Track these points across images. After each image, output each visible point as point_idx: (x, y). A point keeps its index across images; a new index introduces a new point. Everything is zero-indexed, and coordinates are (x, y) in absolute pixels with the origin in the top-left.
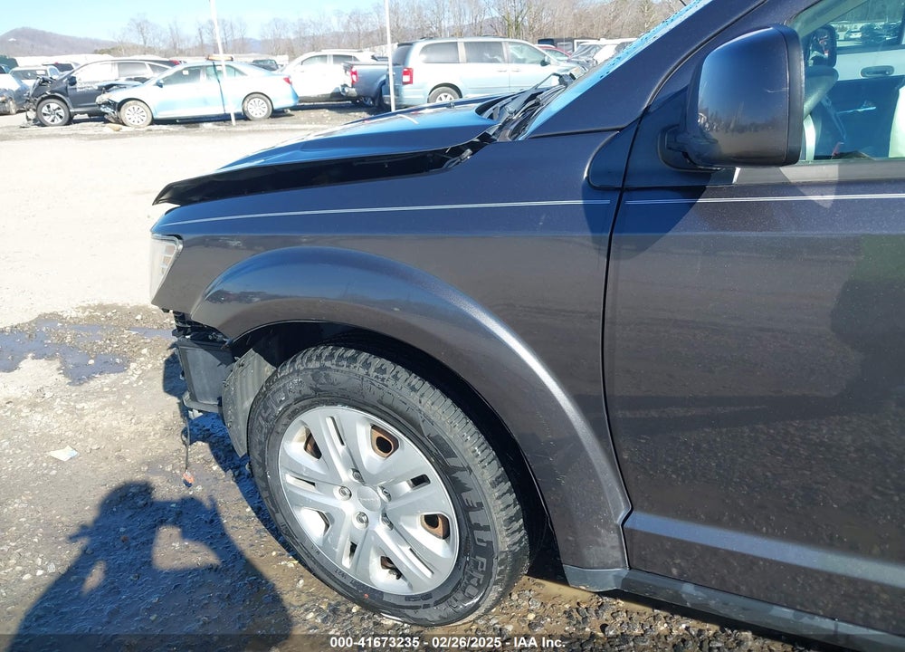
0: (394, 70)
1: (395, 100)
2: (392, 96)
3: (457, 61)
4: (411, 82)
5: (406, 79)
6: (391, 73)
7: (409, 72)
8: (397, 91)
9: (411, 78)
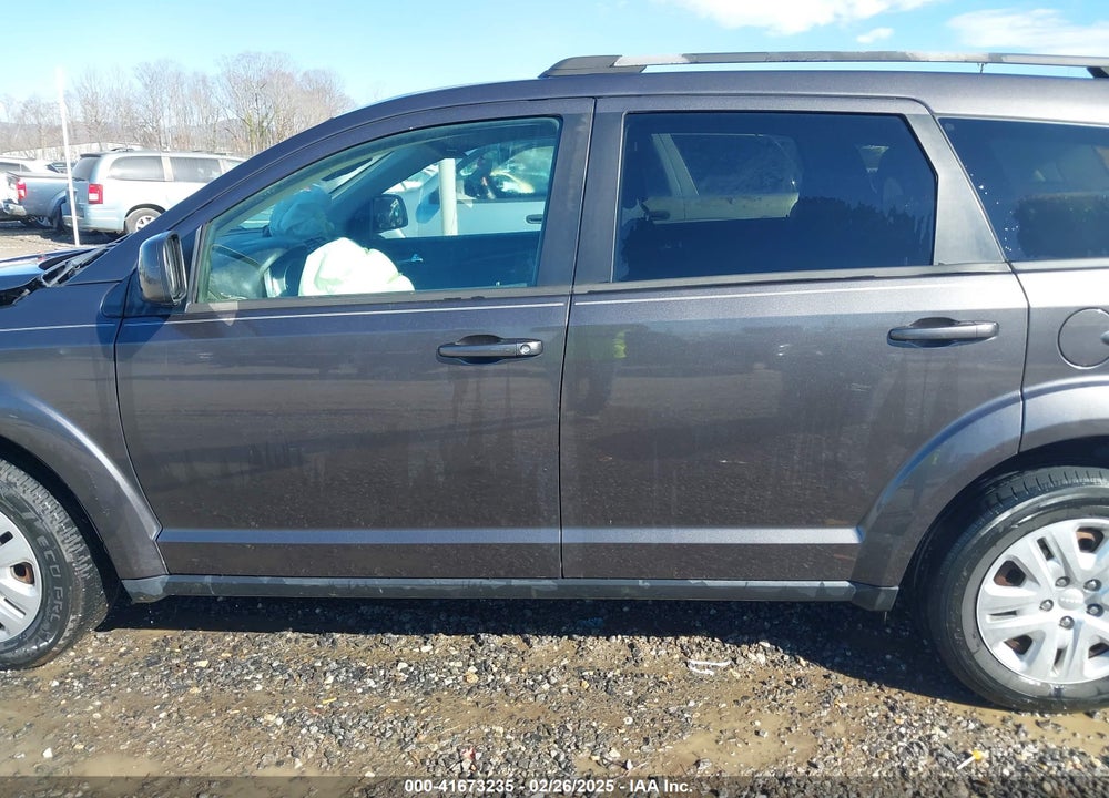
0: (74, 186)
1: (78, 221)
2: (74, 217)
3: (161, 179)
4: (100, 201)
5: (93, 197)
6: (71, 189)
7: (96, 189)
8: (80, 210)
9: (101, 195)
